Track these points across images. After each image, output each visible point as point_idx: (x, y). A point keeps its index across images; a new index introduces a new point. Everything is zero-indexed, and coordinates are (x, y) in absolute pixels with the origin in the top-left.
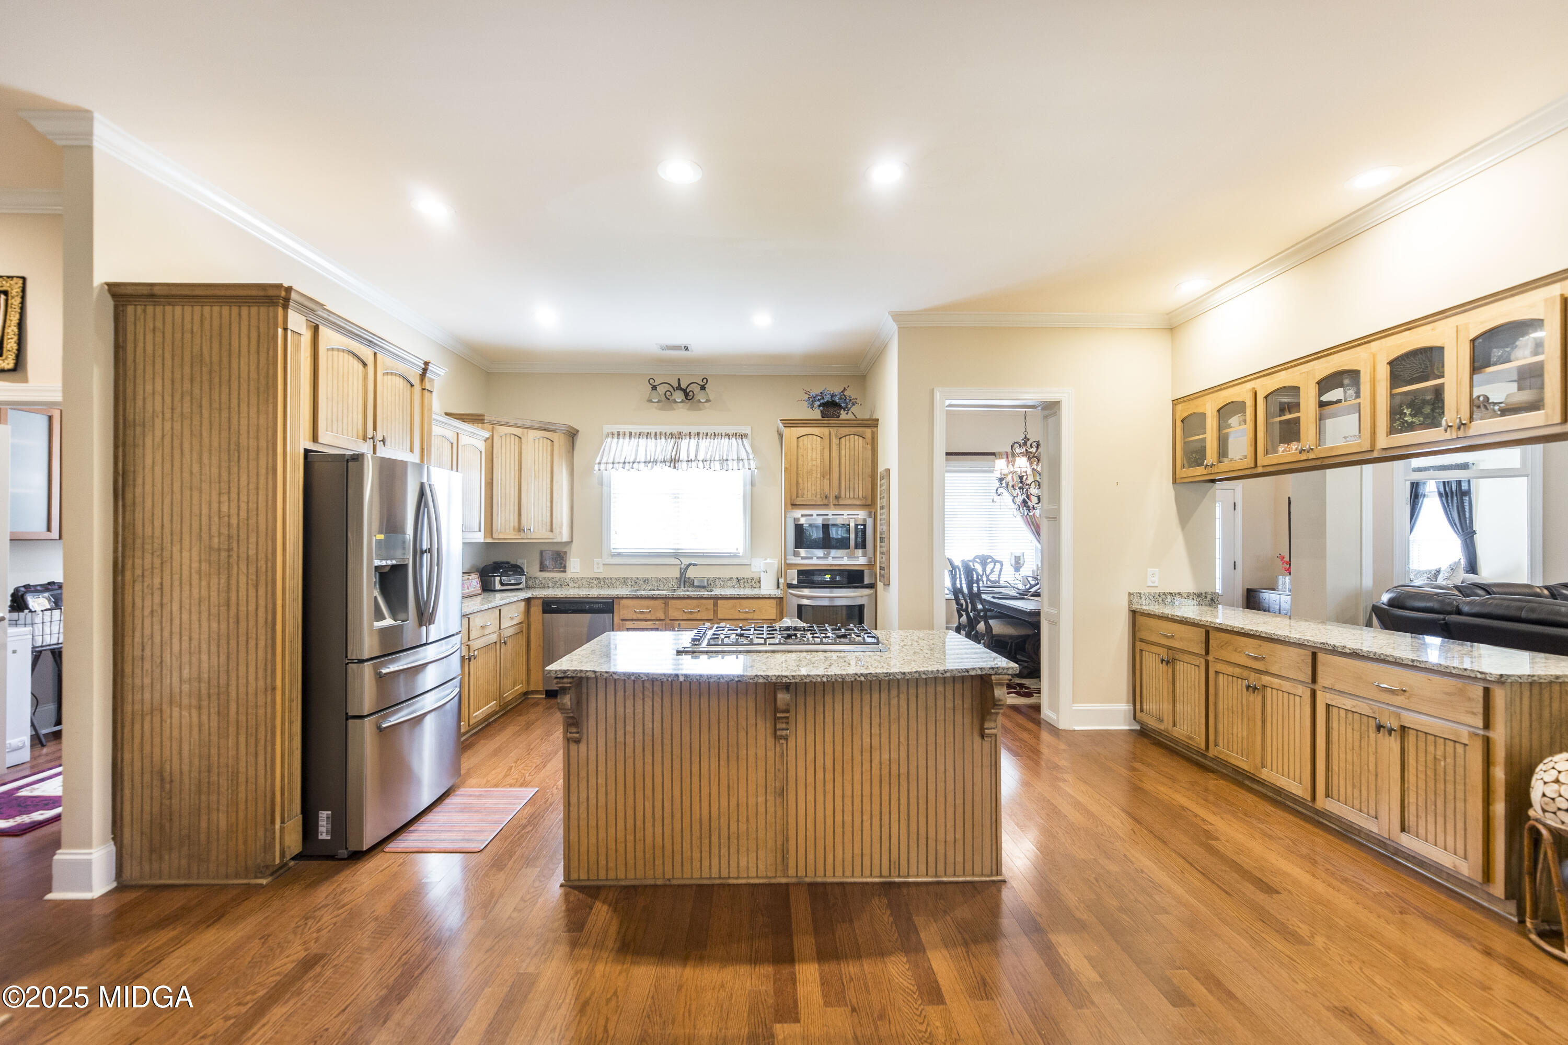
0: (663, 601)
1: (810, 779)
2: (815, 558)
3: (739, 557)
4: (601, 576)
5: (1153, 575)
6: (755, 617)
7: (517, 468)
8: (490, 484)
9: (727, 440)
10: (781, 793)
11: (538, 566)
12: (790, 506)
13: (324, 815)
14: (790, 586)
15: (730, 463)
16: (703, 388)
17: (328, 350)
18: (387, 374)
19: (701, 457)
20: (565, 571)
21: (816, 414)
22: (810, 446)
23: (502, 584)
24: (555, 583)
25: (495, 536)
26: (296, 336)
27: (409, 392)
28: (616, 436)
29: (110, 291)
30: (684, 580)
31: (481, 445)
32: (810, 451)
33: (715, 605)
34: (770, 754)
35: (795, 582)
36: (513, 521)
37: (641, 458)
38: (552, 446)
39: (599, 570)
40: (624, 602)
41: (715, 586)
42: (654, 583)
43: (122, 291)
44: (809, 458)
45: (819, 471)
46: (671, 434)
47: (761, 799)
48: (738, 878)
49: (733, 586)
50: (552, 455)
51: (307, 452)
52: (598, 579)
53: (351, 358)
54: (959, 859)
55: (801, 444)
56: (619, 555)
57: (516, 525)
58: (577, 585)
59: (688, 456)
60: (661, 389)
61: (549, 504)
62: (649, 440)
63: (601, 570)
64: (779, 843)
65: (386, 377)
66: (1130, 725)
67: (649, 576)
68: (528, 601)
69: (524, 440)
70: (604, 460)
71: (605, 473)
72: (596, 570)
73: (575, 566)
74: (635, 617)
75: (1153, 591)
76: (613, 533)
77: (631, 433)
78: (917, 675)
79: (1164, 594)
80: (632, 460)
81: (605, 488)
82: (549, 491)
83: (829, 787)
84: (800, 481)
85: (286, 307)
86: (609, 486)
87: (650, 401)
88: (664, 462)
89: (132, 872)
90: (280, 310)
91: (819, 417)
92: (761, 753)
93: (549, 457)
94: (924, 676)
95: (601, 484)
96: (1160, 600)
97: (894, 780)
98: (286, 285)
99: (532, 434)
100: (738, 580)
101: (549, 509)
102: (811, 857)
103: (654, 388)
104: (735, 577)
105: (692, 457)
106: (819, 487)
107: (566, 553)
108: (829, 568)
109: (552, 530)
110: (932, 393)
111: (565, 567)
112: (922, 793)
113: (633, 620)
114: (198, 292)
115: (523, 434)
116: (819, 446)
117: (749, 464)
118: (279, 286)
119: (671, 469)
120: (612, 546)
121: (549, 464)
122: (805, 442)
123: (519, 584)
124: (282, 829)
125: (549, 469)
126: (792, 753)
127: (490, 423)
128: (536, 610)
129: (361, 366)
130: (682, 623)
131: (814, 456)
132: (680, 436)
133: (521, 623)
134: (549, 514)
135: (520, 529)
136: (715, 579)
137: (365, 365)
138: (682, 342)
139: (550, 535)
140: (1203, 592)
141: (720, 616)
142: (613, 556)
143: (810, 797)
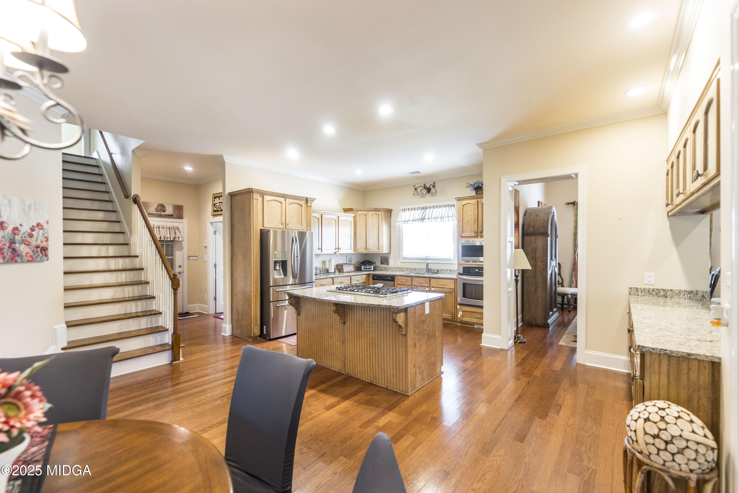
0: (411, 278)
1: (351, 339)
2: (471, 262)
3: (451, 260)
4: (400, 267)
5: (649, 277)
6: (446, 287)
7: (365, 226)
8: (355, 233)
9: (445, 208)
10: (344, 342)
11: (380, 262)
12: (460, 237)
13: (265, 327)
14: (460, 274)
15: (445, 218)
16: (434, 187)
17: (267, 201)
18: (291, 204)
19: (433, 217)
20: (388, 265)
21: (473, 193)
22: (468, 209)
23: (364, 269)
24: (385, 269)
25: (357, 251)
26: (256, 200)
27: (300, 208)
28: (403, 211)
29: (229, 195)
30: (429, 270)
31: (352, 220)
32: (468, 211)
33: (430, 280)
34: (341, 328)
35: (462, 272)
36: (364, 246)
37: (411, 219)
38: (379, 217)
39: (399, 265)
40: (398, 277)
41: (441, 273)
42: (418, 270)
43: (231, 194)
44: (468, 214)
45: (473, 220)
46: (423, 208)
47: (339, 343)
48: (333, 368)
49: (448, 273)
50: (378, 220)
51: (261, 230)
52: (399, 268)
53: (276, 202)
54: (395, 382)
55: (464, 208)
56: (406, 258)
57: (365, 247)
58: (392, 270)
59: (428, 217)
60: (419, 190)
61: (377, 239)
62: (415, 211)
63: (400, 265)
64: (343, 359)
65: (290, 205)
66: (628, 370)
67: (416, 267)
68: (369, 275)
69: (367, 216)
70: (399, 221)
71: (401, 225)
72: (398, 265)
73: (392, 263)
74: (401, 284)
75: (647, 287)
76: (403, 249)
77: (409, 209)
78: (361, 304)
79: (658, 290)
80: (408, 220)
81: (401, 231)
82: (377, 234)
83: (356, 343)
84: (464, 225)
85: (253, 193)
86: (402, 231)
87: (414, 195)
88: (419, 220)
89: (236, 333)
90: (252, 194)
91: (475, 195)
92: (338, 327)
93: (377, 221)
94: (364, 305)
95: (400, 230)
96: (654, 293)
97: (374, 345)
98: (251, 188)
99: (371, 213)
100: (451, 271)
101: (378, 241)
102: (351, 367)
103: (416, 189)
104: (449, 269)
105: (430, 217)
106: (473, 228)
107: (388, 257)
108: (478, 266)
109: (379, 249)
110: (500, 179)
111: (388, 263)
112: (382, 353)
113: (400, 285)
114: (240, 192)
115: (367, 213)
116: (472, 208)
117: (453, 218)
118: (249, 188)
119: (421, 223)
120: (404, 255)
121: (377, 224)
122: (466, 207)
123: (371, 269)
124: (254, 328)
125: (377, 225)
126: (346, 329)
127: (355, 211)
128: (371, 278)
129: (280, 204)
130: (418, 287)
131: (470, 214)
132: (426, 208)
133: (364, 283)
134: (377, 243)
135: (366, 249)
136: (441, 270)
137: (281, 203)
138: (415, 170)
139: (378, 251)
140: (694, 290)
141: (432, 285)
142: (404, 259)
143: (351, 346)
